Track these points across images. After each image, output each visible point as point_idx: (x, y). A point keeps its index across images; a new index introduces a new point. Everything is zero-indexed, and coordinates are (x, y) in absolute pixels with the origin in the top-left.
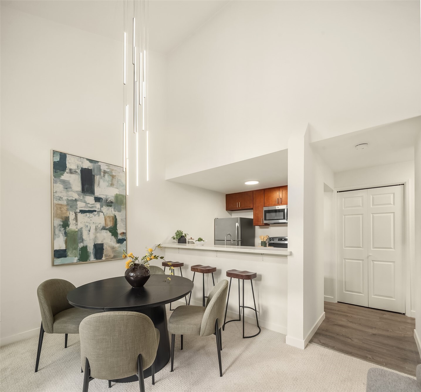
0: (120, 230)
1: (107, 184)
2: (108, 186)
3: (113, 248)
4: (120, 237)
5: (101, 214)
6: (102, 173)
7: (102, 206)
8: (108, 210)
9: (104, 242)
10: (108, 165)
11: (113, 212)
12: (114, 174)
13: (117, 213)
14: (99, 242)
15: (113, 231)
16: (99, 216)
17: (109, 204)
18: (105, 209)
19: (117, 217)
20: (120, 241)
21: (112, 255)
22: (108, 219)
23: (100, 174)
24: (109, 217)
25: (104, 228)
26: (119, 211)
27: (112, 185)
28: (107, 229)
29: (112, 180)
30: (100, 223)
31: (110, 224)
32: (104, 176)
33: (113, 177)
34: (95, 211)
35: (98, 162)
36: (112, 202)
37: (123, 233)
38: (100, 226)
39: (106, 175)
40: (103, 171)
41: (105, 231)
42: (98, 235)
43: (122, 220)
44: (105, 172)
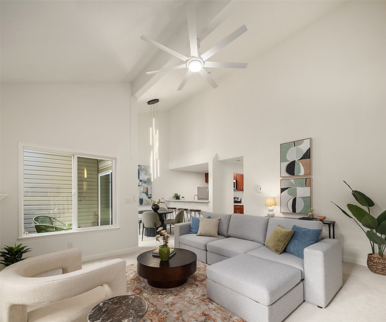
0: (149, 193)
1: (144, 174)
2: (144, 175)
3: (147, 201)
4: (149, 196)
5: (142, 186)
6: (142, 170)
7: (142, 183)
8: (145, 185)
9: (143, 198)
10: (144, 166)
11: (147, 186)
12: (147, 170)
13: (148, 186)
14: (141, 198)
15: (147, 193)
16: (141, 187)
17: (145, 182)
18: (143, 184)
19: (148, 188)
20: (150, 198)
21: (146, 204)
22: (145, 189)
23: (141, 171)
24: (145, 188)
25: (143, 192)
26: (149, 185)
27: (146, 174)
28: (144, 193)
29: (146, 172)
30: (142, 190)
31: (145, 191)
32: (143, 171)
33: (146, 171)
34: (140, 185)
35: (141, 166)
36: (146, 182)
37: (151, 194)
38: (142, 191)
39: (144, 170)
40: (142, 169)
41: (143, 193)
42: (141, 195)
43: (150, 189)
44: (143, 169)
